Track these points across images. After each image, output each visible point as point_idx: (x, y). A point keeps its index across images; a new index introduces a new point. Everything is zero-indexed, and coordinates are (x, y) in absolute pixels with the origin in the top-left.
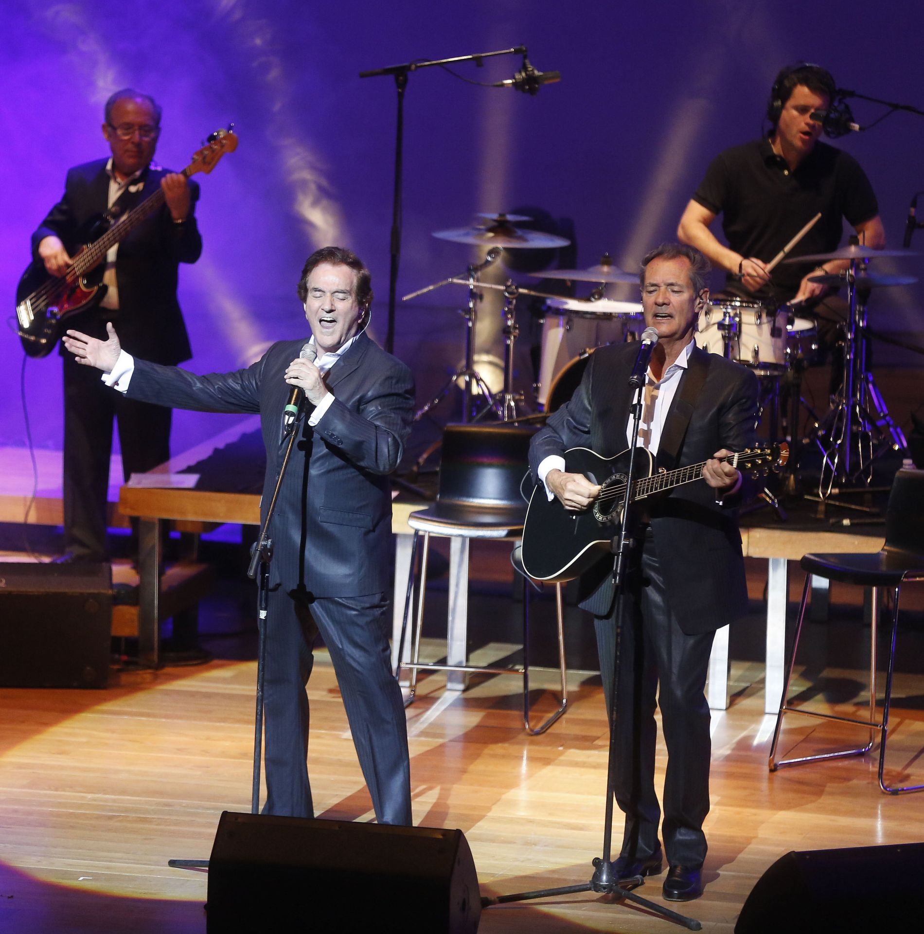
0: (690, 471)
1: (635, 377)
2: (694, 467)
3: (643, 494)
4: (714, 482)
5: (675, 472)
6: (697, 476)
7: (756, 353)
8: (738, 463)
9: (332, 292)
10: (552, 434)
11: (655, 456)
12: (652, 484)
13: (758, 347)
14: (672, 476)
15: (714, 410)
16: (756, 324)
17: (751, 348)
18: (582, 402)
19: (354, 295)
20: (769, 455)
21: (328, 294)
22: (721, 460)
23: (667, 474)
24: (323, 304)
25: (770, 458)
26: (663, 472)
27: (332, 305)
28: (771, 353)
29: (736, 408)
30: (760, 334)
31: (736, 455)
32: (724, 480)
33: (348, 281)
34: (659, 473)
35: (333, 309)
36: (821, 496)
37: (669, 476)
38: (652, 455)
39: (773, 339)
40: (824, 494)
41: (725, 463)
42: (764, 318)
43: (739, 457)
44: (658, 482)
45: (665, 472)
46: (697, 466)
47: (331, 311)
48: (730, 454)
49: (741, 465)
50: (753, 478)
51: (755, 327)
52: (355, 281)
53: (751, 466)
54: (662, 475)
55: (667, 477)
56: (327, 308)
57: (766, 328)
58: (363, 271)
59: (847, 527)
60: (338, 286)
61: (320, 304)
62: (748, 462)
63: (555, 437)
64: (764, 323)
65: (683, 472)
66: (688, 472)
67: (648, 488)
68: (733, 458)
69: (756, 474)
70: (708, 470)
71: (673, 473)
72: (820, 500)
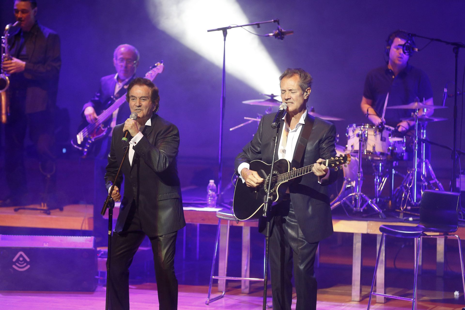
0: (306, 168)
1: (274, 123)
2: (308, 167)
3: (286, 180)
4: (318, 174)
5: (300, 169)
6: (310, 171)
7: (374, 148)
8: (329, 164)
9: (140, 97)
10: (244, 154)
11: (291, 162)
12: (290, 175)
13: (375, 145)
14: (299, 171)
15: (317, 141)
16: (374, 135)
17: (372, 146)
18: (257, 140)
19: (150, 99)
20: (342, 160)
21: (138, 99)
22: (320, 163)
23: (297, 170)
24: (136, 103)
25: (343, 161)
26: (295, 169)
27: (140, 103)
28: (381, 148)
29: (327, 141)
30: (376, 140)
31: (327, 161)
32: (323, 172)
33: (147, 92)
34: (293, 170)
35: (141, 105)
36: (402, 209)
37: (297, 171)
38: (290, 162)
39: (382, 142)
40: (403, 209)
41: (322, 165)
42: (378, 132)
43: (328, 161)
44: (293, 174)
45: (295, 170)
46: (310, 166)
47: (140, 106)
48: (324, 160)
49: (330, 165)
50: (335, 170)
51: (373, 136)
52: (150, 92)
53: (334, 165)
54: (294, 171)
55: (296, 172)
56: (138, 104)
57: (379, 137)
58: (154, 88)
59: (411, 221)
60: (142, 95)
61: (135, 103)
62: (333, 163)
63: (245, 155)
64: (378, 135)
65: (304, 169)
66: (306, 169)
67: (288, 177)
68: (326, 162)
69: (337, 169)
70: (314, 168)
71: (299, 170)
72: (401, 211)
